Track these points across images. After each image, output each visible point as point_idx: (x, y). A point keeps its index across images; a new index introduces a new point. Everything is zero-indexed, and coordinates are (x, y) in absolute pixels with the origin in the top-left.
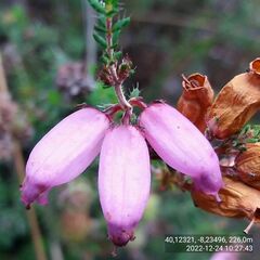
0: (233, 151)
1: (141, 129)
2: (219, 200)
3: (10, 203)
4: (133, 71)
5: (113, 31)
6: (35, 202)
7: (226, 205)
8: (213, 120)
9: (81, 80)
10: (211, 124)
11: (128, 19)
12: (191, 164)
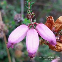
0: (59, 35)
1: (37, 30)
2: (56, 47)
3: (3, 48)
4: (34, 15)
5: (30, 5)
6: (11, 47)
7: (57, 48)
8: (54, 27)
9: (20, 18)
10: (54, 28)
11: (34, 2)
12: (49, 38)
